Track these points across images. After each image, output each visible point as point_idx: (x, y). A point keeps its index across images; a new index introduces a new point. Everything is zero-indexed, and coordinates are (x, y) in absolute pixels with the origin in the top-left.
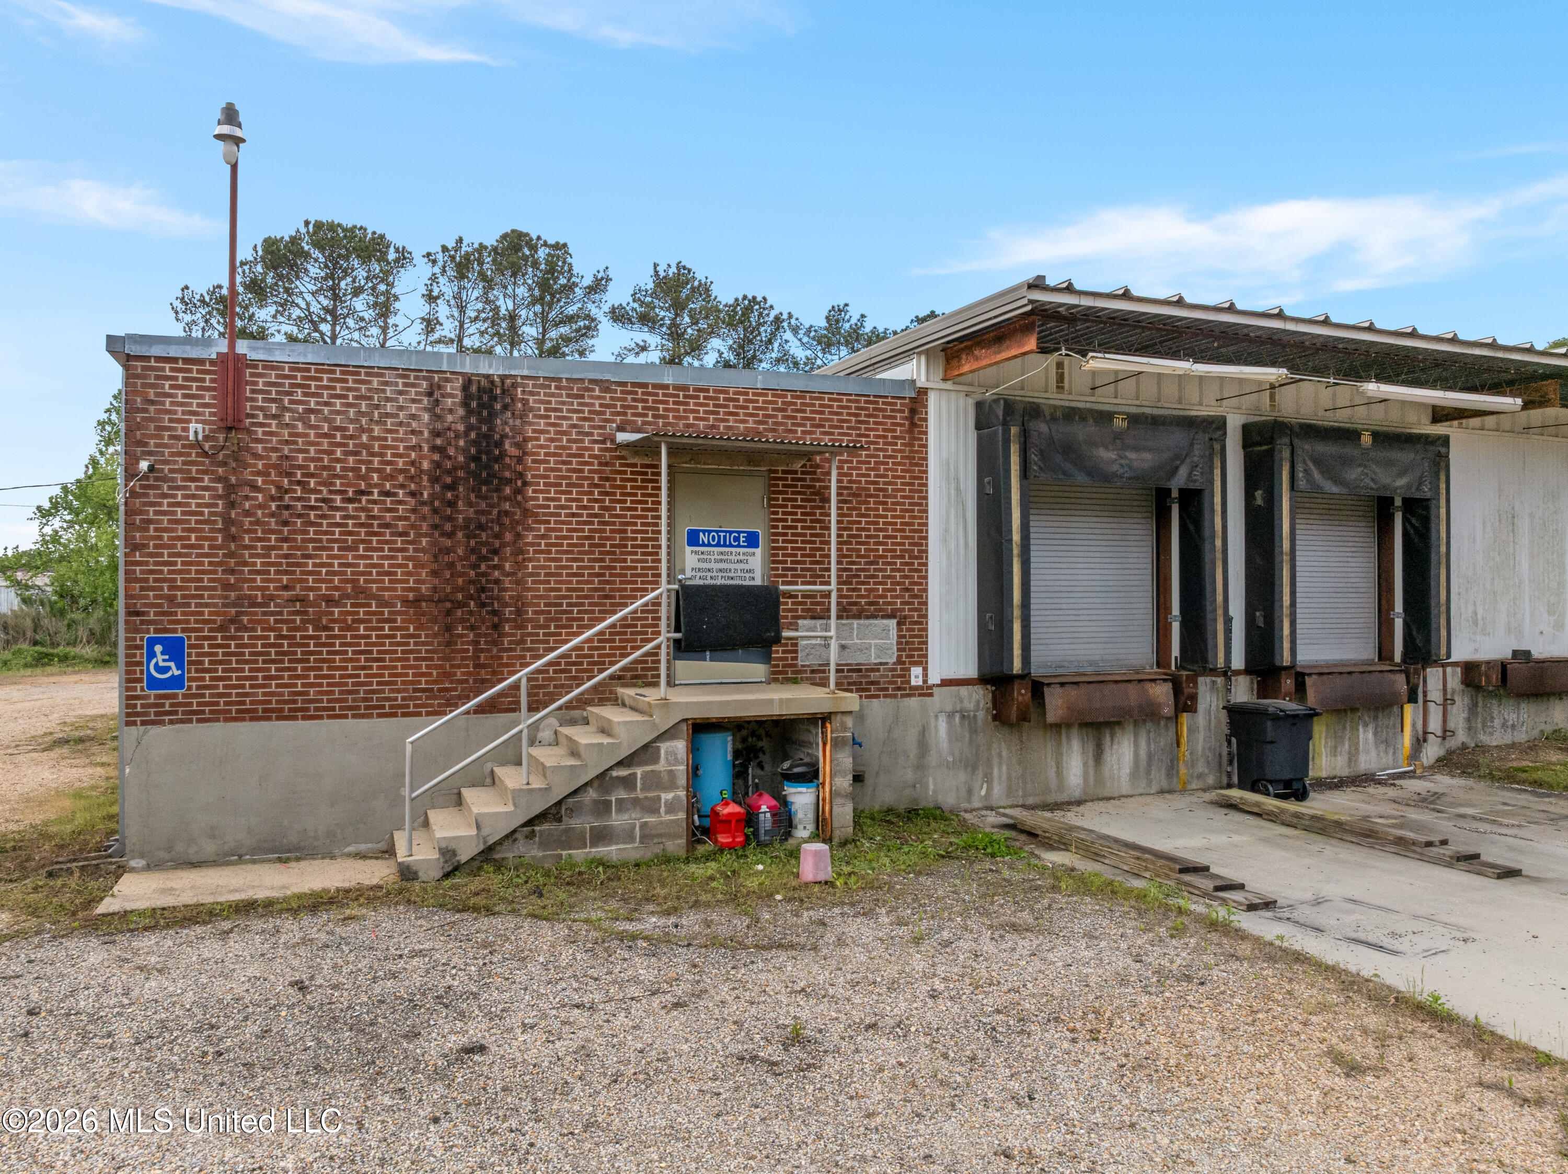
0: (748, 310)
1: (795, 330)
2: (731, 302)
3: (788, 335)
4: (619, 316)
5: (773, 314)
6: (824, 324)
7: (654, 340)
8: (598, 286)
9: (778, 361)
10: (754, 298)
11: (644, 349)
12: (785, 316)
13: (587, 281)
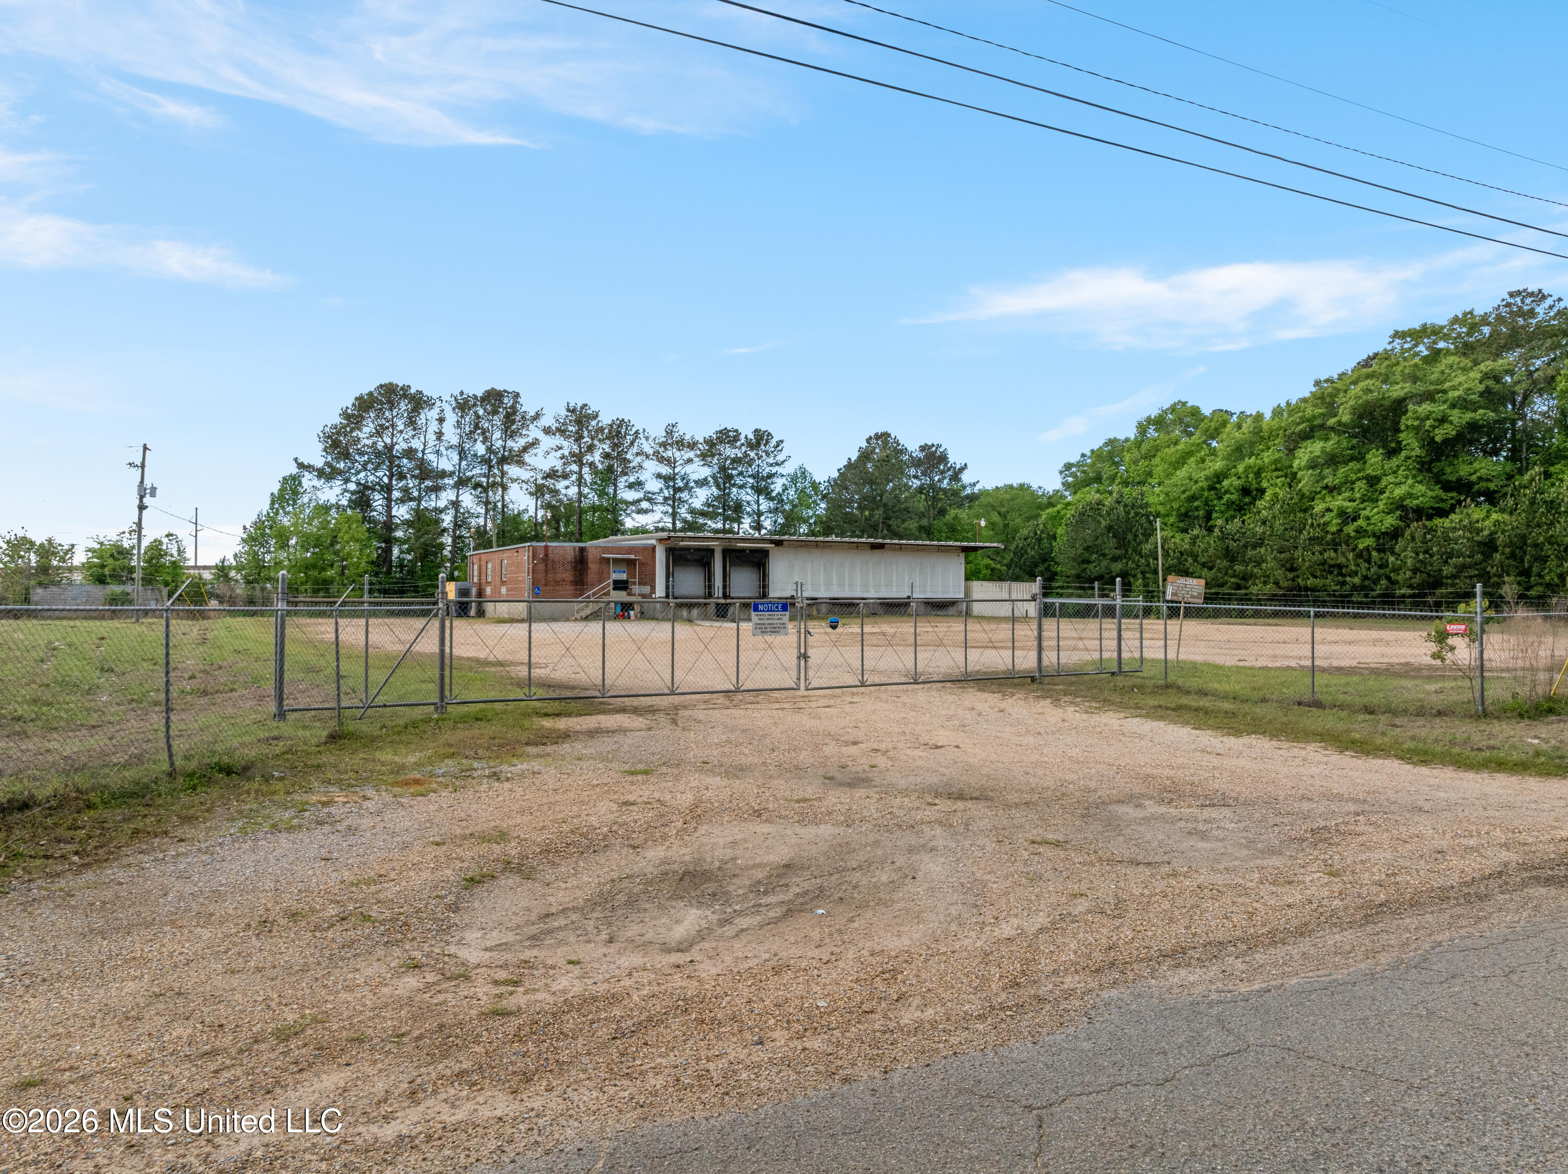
0: (620, 426)
1: (647, 438)
2: (610, 422)
3: (643, 441)
4: (547, 431)
5: (634, 430)
6: (664, 434)
7: (565, 444)
8: (537, 416)
9: (638, 454)
10: (623, 420)
11: (561, 448)
12: (641, 431)
13: (533, 413)
